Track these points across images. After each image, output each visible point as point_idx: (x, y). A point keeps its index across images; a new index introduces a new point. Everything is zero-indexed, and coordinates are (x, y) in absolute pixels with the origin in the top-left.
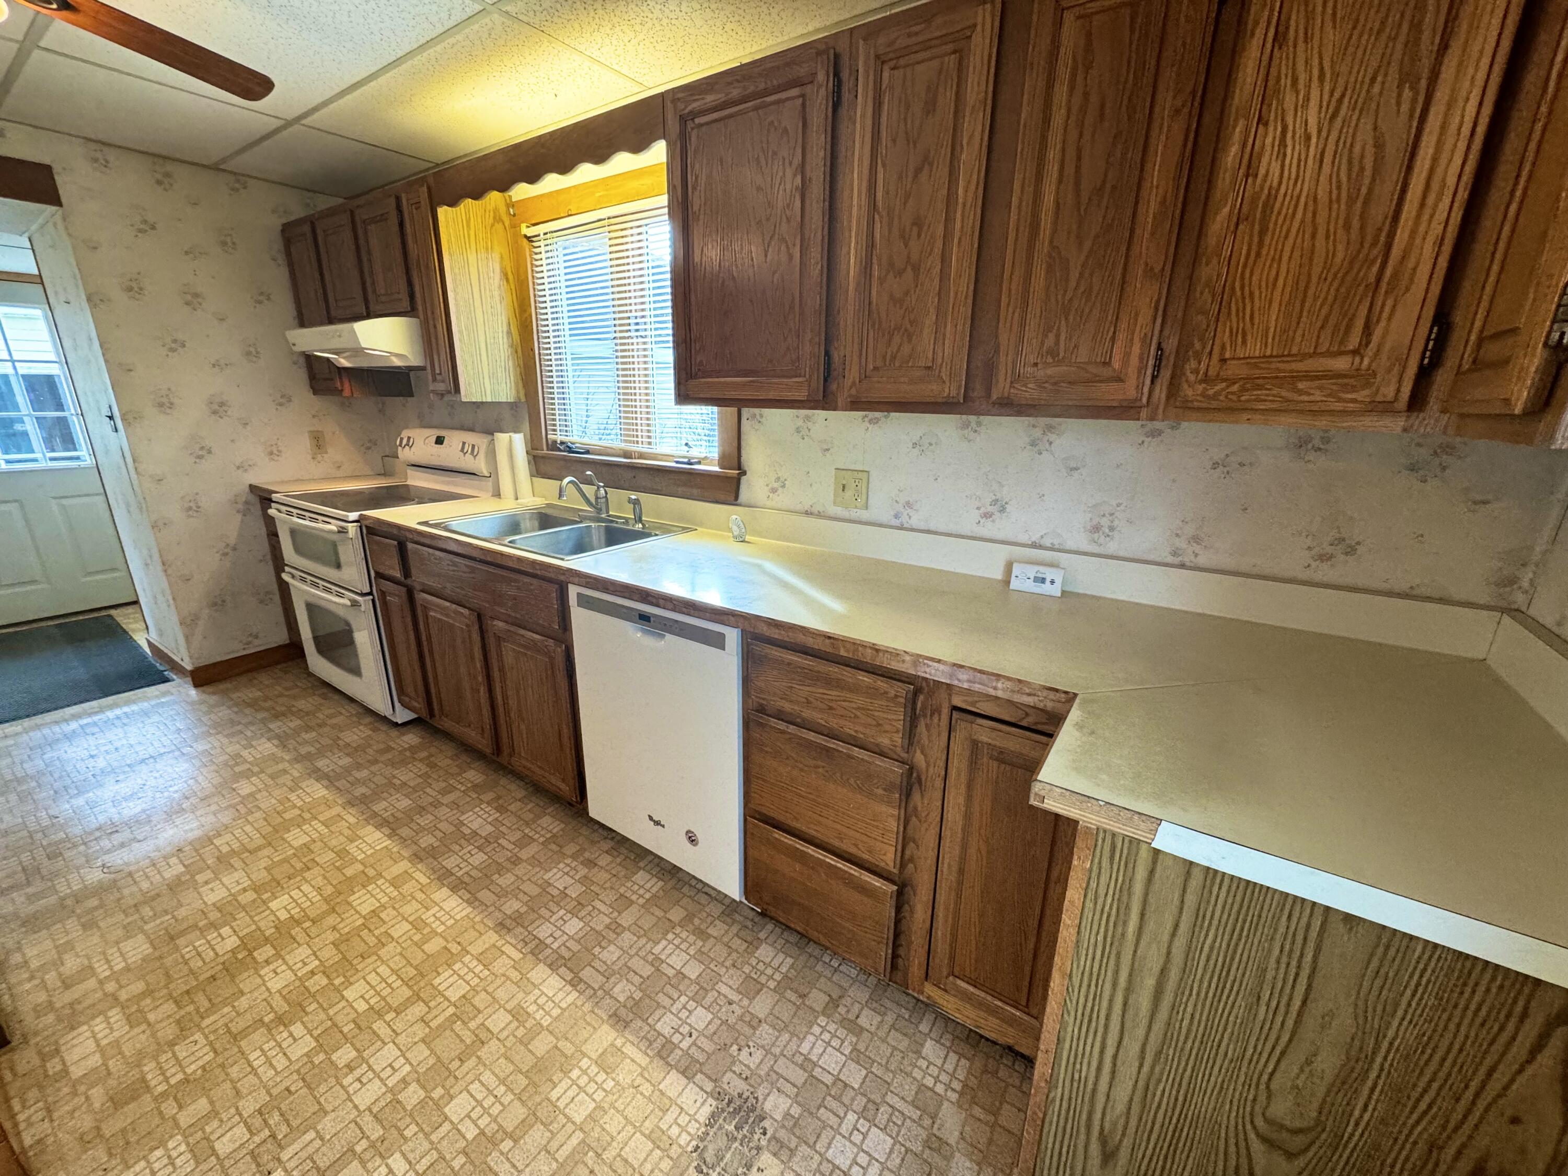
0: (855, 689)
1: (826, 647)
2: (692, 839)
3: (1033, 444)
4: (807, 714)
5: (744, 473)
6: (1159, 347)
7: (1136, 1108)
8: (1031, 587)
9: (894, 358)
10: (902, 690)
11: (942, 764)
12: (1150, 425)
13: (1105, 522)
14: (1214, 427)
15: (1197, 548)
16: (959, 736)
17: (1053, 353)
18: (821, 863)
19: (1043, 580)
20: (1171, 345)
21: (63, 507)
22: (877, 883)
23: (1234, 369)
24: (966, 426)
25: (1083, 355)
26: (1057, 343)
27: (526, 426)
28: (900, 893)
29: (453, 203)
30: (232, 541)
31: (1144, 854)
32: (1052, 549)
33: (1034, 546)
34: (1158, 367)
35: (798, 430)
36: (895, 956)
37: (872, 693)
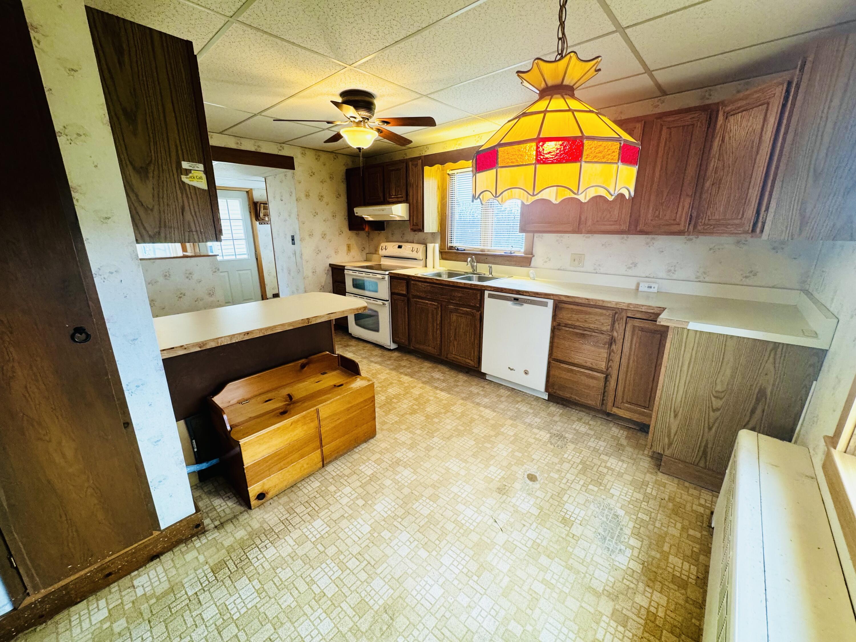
0: (596, 314)
1: (586, 302)
2: (526, 373)
3: (647, 244)
4: (577, 324)
5: (534, 256)
6: (691, 215)
7: (683, 399)
8: (646, 289)
9: (604, 218)
10: (610, 312)
11: (623, 334)
12: (688, 237)
13: (672, 269)
14: (707, 237)
15: (705, 276)
16: (629, 326)
17: (658, 217)
18: (579, 371)
19: (651, 287)
20: (694, 215)
21: (239, 274)
22: (599, 375)
23: (712, 222)
24: (623, 238)
25: (667, 217)
26: (659, 214)
27: (439, 240)
28: (606, 378)
29: (431, 165)
30: (323, 284)
31: (686, 331)
32: (653, 278)
33: (646, 277)
34: (690, 221)
35: (557, 241)
36: (603, 400)
37: (601, 315)
